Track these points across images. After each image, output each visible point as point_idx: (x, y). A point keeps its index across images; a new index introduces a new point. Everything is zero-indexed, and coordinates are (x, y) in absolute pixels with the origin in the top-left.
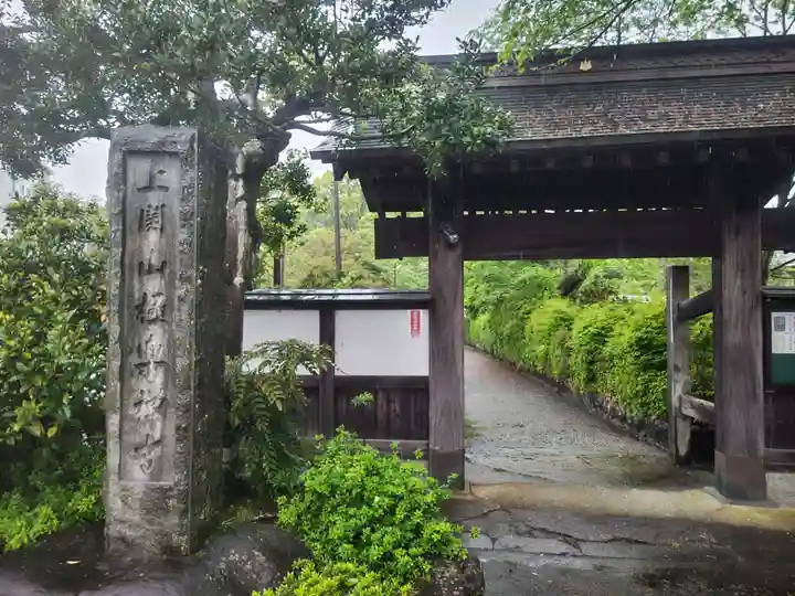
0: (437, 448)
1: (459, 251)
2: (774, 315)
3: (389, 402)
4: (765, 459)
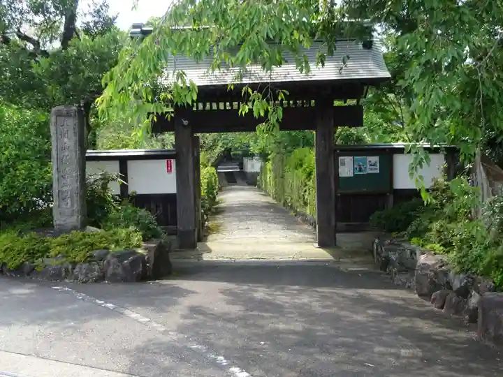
0: (180, 229)
1: (189, 129)
2: (340, 158)
3: (157, 207)
4: (336, 226)
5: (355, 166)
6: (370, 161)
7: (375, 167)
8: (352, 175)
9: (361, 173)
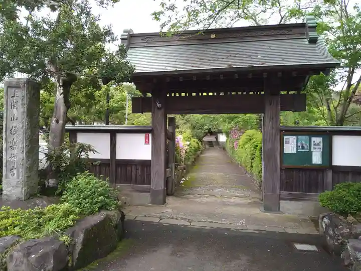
0: (153, 188)
1: (163, 110)
2: (285, 137)
3: (137, 169)
4: (280, 195)
5: (299, 145)
6: (314, 142)
7: (319, 147)
8: (296, 152)
9: (303, 151)
